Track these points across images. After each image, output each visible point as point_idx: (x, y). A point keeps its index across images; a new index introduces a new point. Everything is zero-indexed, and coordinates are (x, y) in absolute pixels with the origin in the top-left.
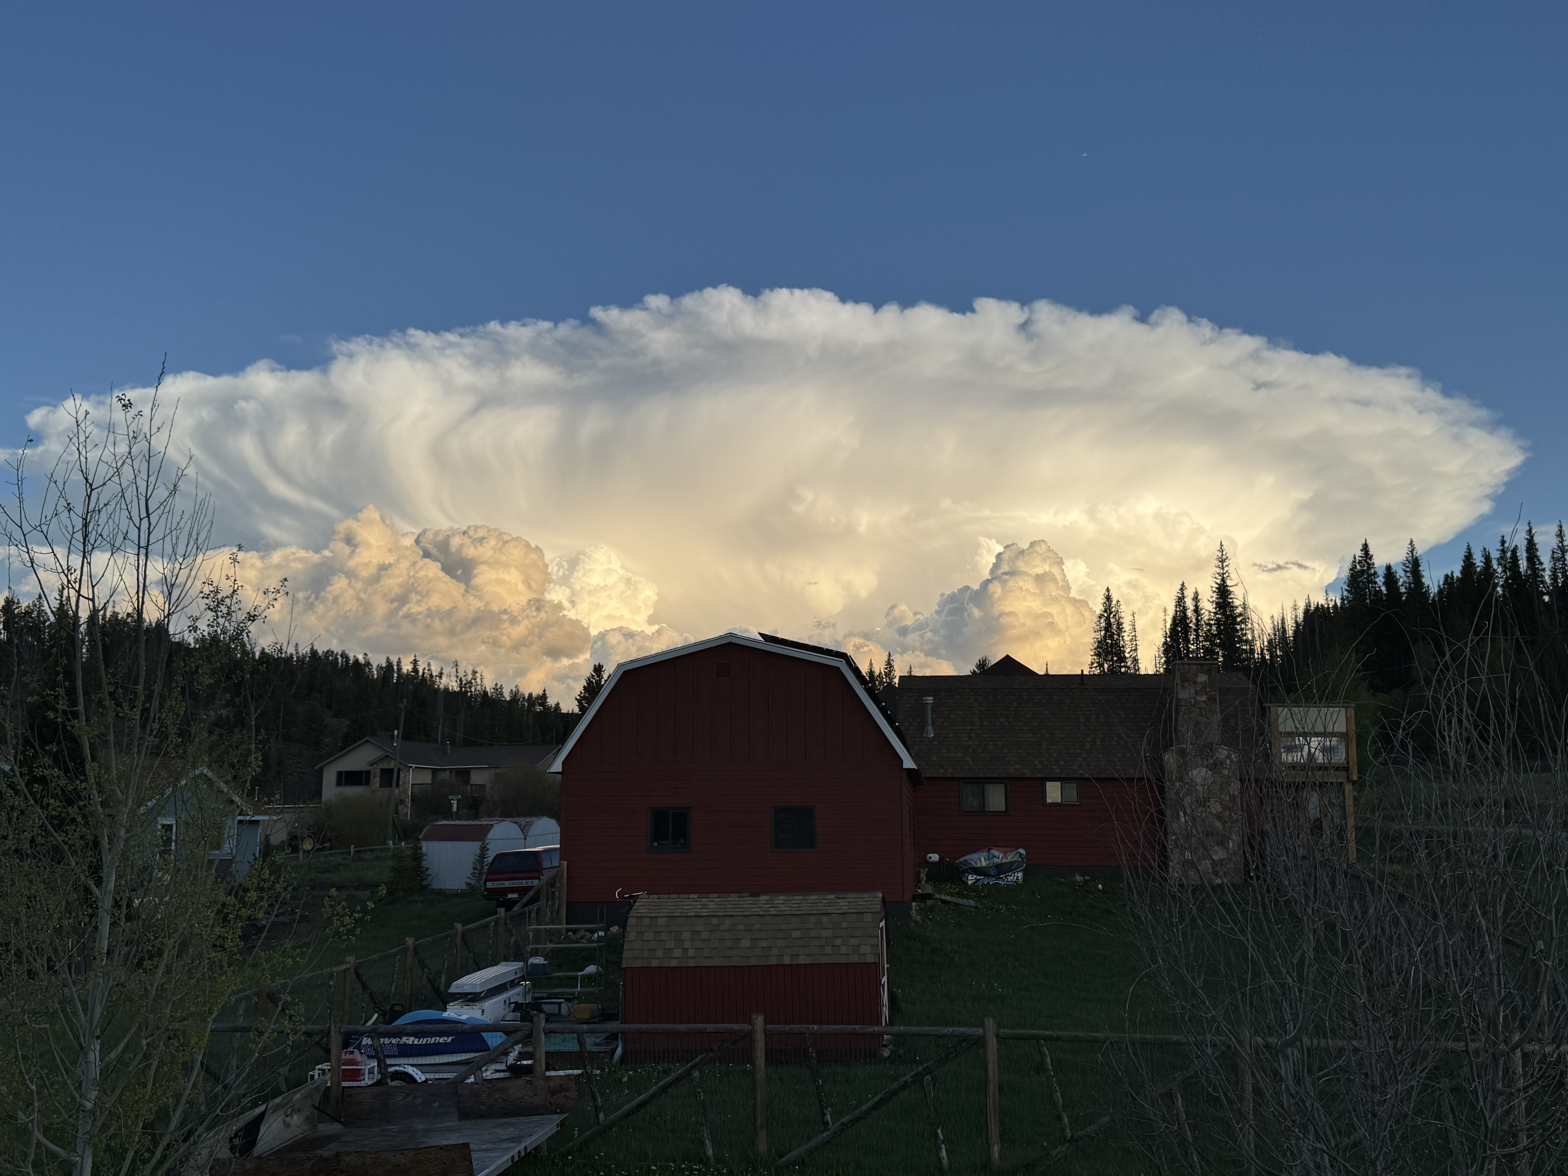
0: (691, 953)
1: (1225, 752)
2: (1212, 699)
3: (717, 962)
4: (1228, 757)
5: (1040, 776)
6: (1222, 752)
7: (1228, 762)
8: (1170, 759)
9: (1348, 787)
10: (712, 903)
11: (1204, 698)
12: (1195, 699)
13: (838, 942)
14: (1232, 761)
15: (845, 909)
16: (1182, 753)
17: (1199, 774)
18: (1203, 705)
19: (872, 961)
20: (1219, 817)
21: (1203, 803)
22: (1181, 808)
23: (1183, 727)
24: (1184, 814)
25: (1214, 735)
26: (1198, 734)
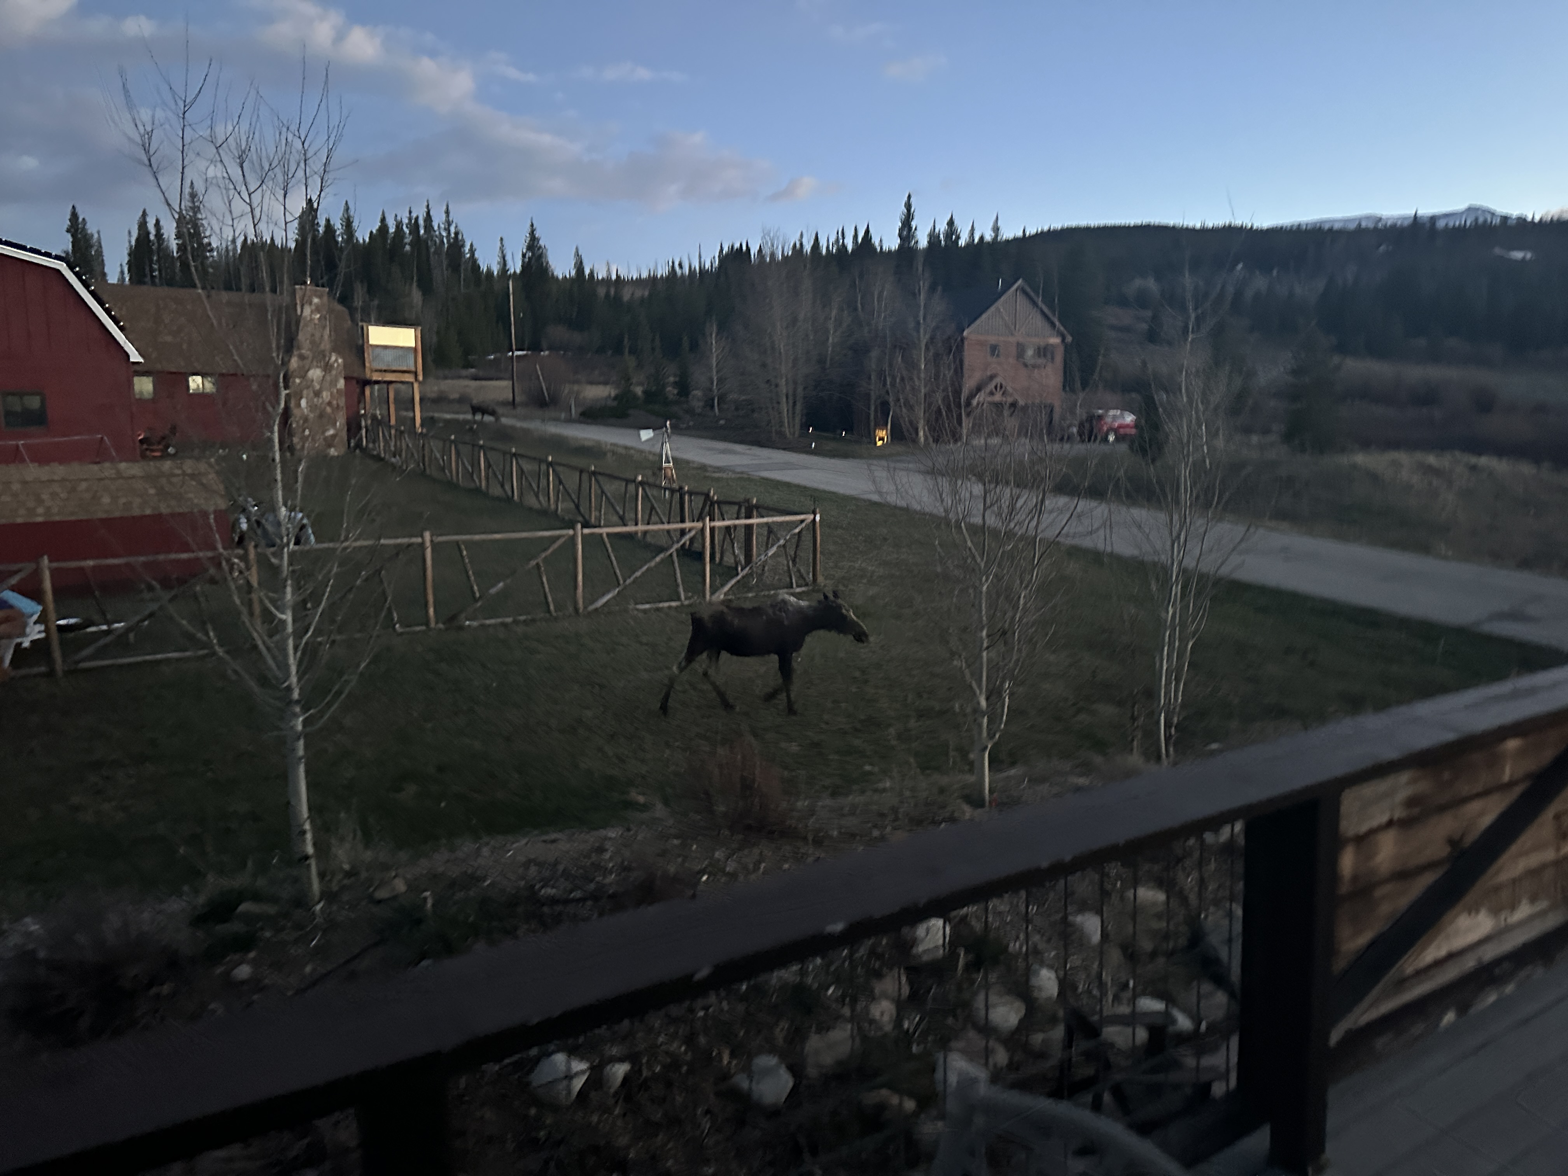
1: (334, 358)
2: (325, 318)
3: (82, 516)
4: (336, 360)
5: (182, 370)
7: (336, 365)
8: (294, 361)
9: (416, 385)
10: (58, 470)
11: (318, 316)
12: (311, 316)
16: (302, 357)
17: (315, 373)
18: (316, 322)
20: (330, 404)
21: (317, 394)
22: (301, 398)
23: (302, 337)
24: (303, 403)
25: (326, 345)
26: (313, 342)
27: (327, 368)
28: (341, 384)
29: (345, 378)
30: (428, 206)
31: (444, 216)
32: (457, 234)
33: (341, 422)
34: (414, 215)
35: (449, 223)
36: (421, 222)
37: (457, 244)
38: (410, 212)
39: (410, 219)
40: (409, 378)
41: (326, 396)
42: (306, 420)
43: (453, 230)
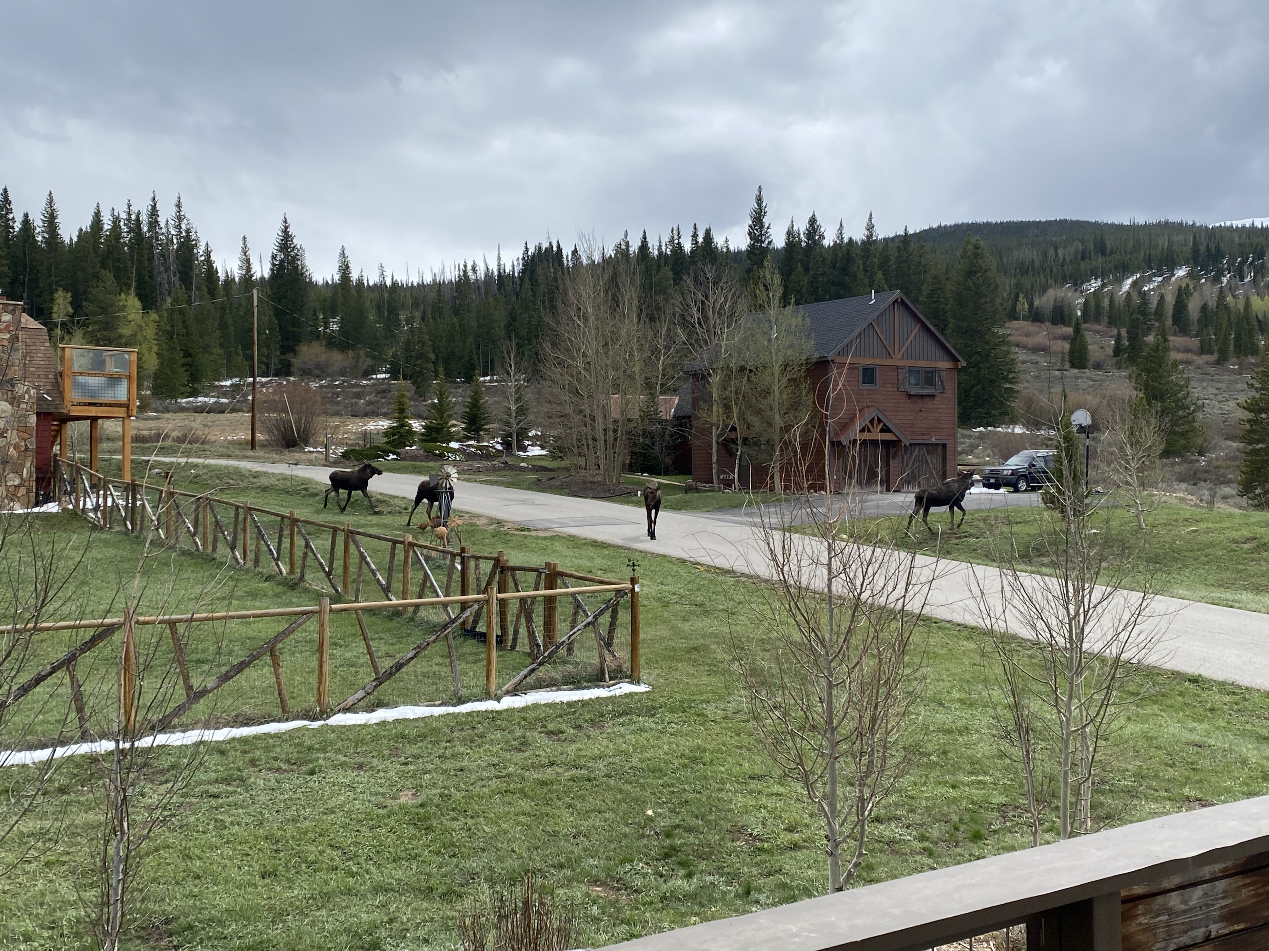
2: (14, 338)
4: (28, 391)
6: (22, 388)
7: (27, 397)
11: (7, 336)
14: (30, 397)
20: (16, 446)
21: (2, 434)
27: (15, 401)
28: (32, 420)
29: (38, 414)
31: (175, 209)
33: (29, 467)
34: (135, 209)
35: (180, 218)
36: (144, 218)
38: (131, 206)
39: (130, 214)
40: (115, 412)
41: (11, 434)
43: (183, 226)
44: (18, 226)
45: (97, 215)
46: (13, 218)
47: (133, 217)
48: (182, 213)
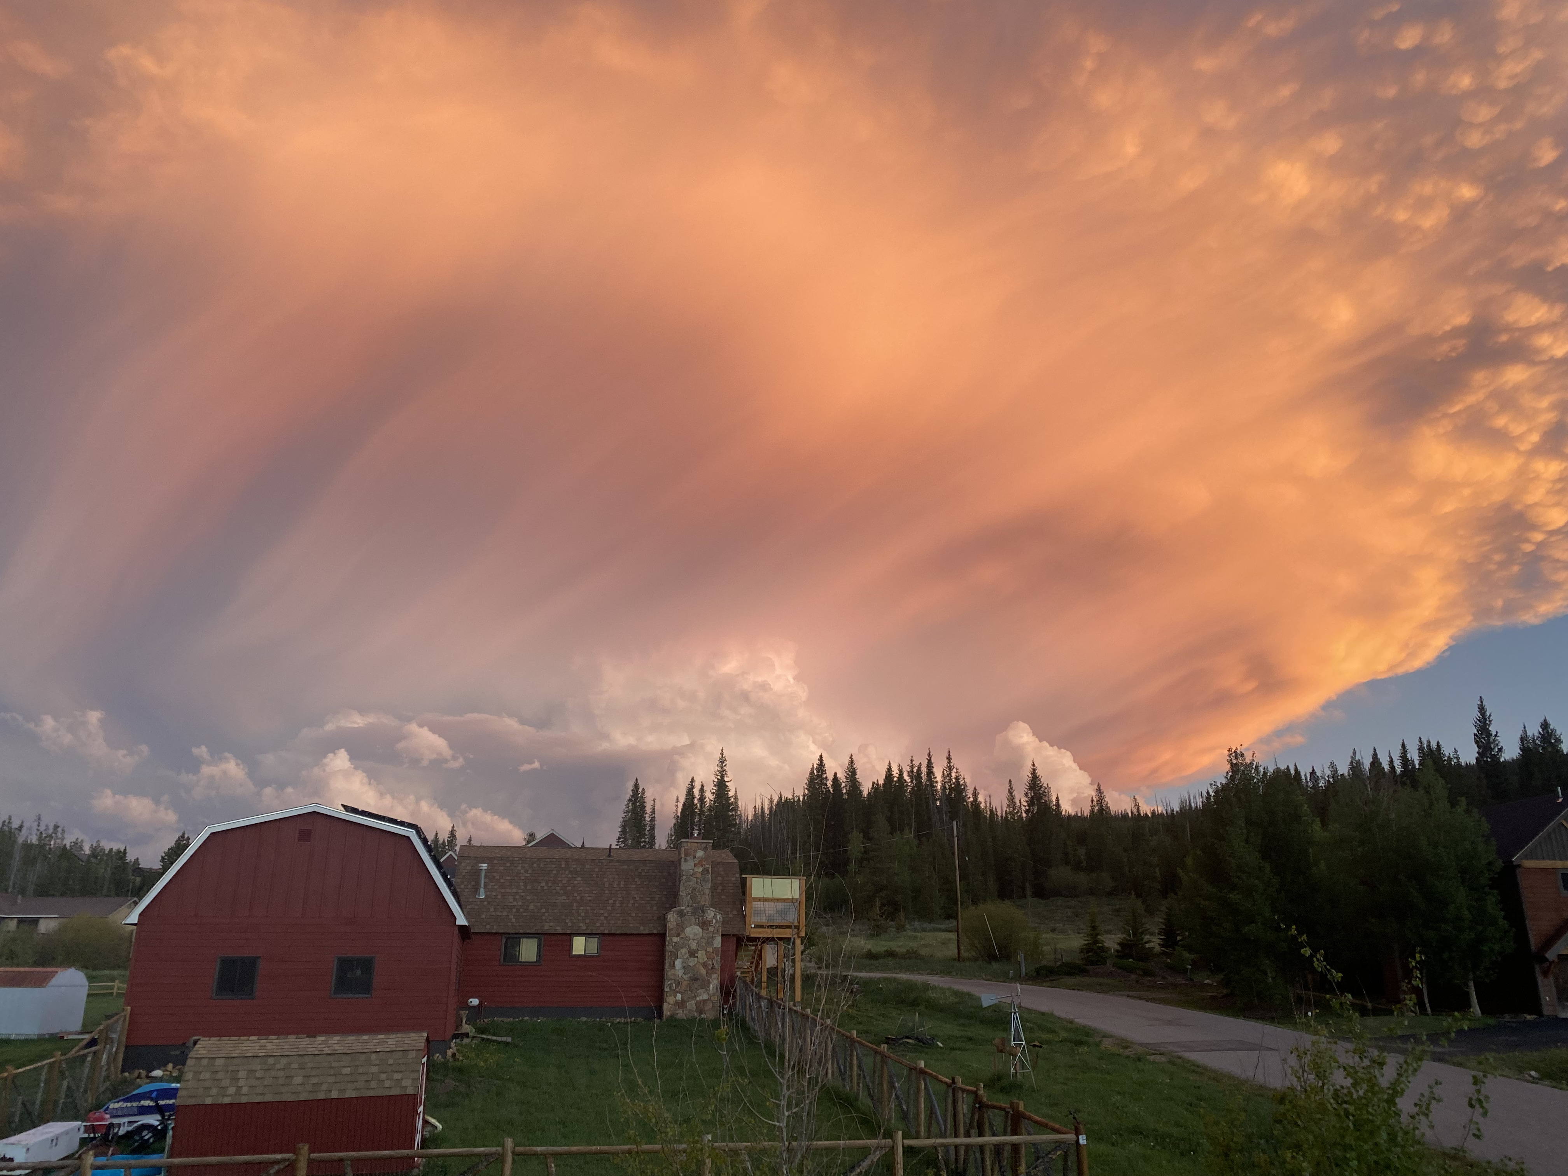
0: (245, 1090)
1: (713, 914)
2: (706, 871)
3: (269, 1098)
4: (715, 917)
5: (569, 932)
6: (711, 913)
7: (714, 921)
8: (672, 918)
9: (798, 942)
10: (271, 1045)
11: (701, 870)
12: (693, 870)
13: (383, 1076)
14: (717, 921)
15: (393, 1047)
16: (681, 914)
17: (693, 931)
18: (699, 875)
19: (412, 1093)
20: (705, 965)
21: (693, 954)
22: (676, 958)
23: (684, 892)
24: (678, 963)
25: (706, 899)
26: (693, 898)
27: (704, 925)
28: (718, 942)
29: (723, 935)
30: (929, 754)
31: (946, 761)
32: (957, 778)
33: (714, 983)
34: (916, 763)
35: (950, 768)
36: (924, 770)
37: (956, 790)
38: (912, 761)
39: (912, 767)
40: (787, 933)
41: (701, 954)
42: (678, 983)
43: (954, 775)
44: (829, 783)
45: (889, 770)
46: (826, 777)
47: (915, 770)
48: (952, 764)
